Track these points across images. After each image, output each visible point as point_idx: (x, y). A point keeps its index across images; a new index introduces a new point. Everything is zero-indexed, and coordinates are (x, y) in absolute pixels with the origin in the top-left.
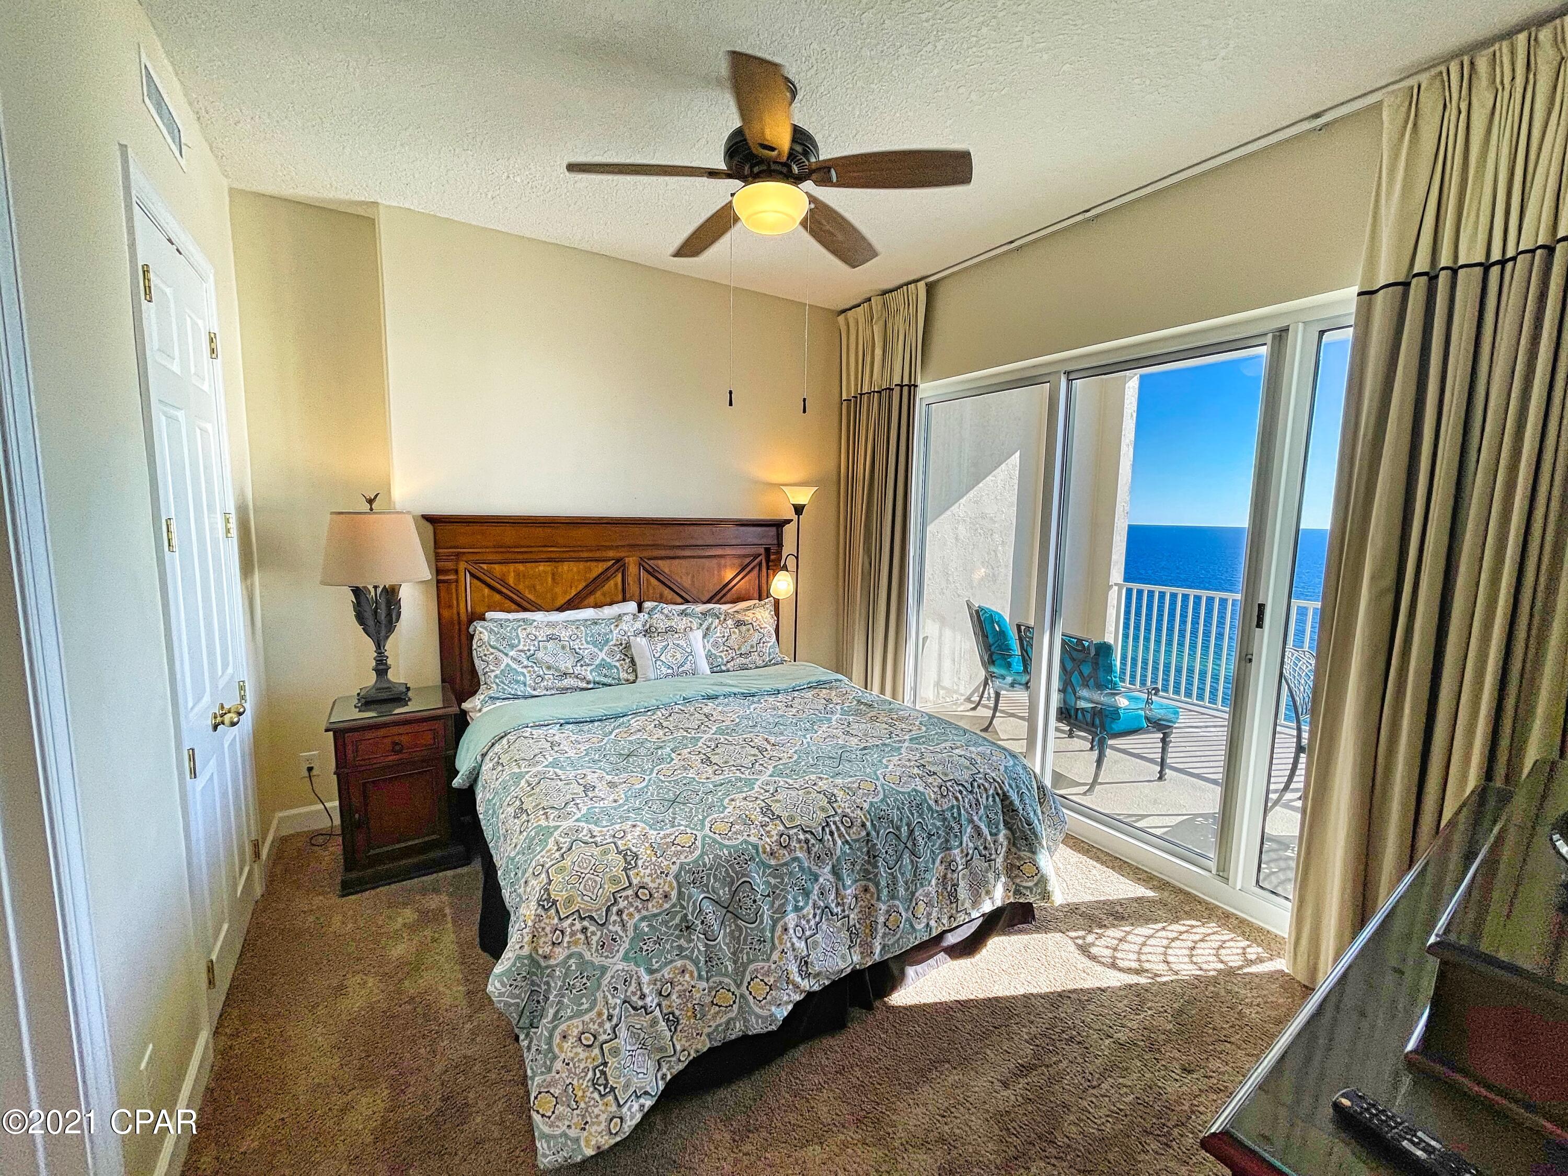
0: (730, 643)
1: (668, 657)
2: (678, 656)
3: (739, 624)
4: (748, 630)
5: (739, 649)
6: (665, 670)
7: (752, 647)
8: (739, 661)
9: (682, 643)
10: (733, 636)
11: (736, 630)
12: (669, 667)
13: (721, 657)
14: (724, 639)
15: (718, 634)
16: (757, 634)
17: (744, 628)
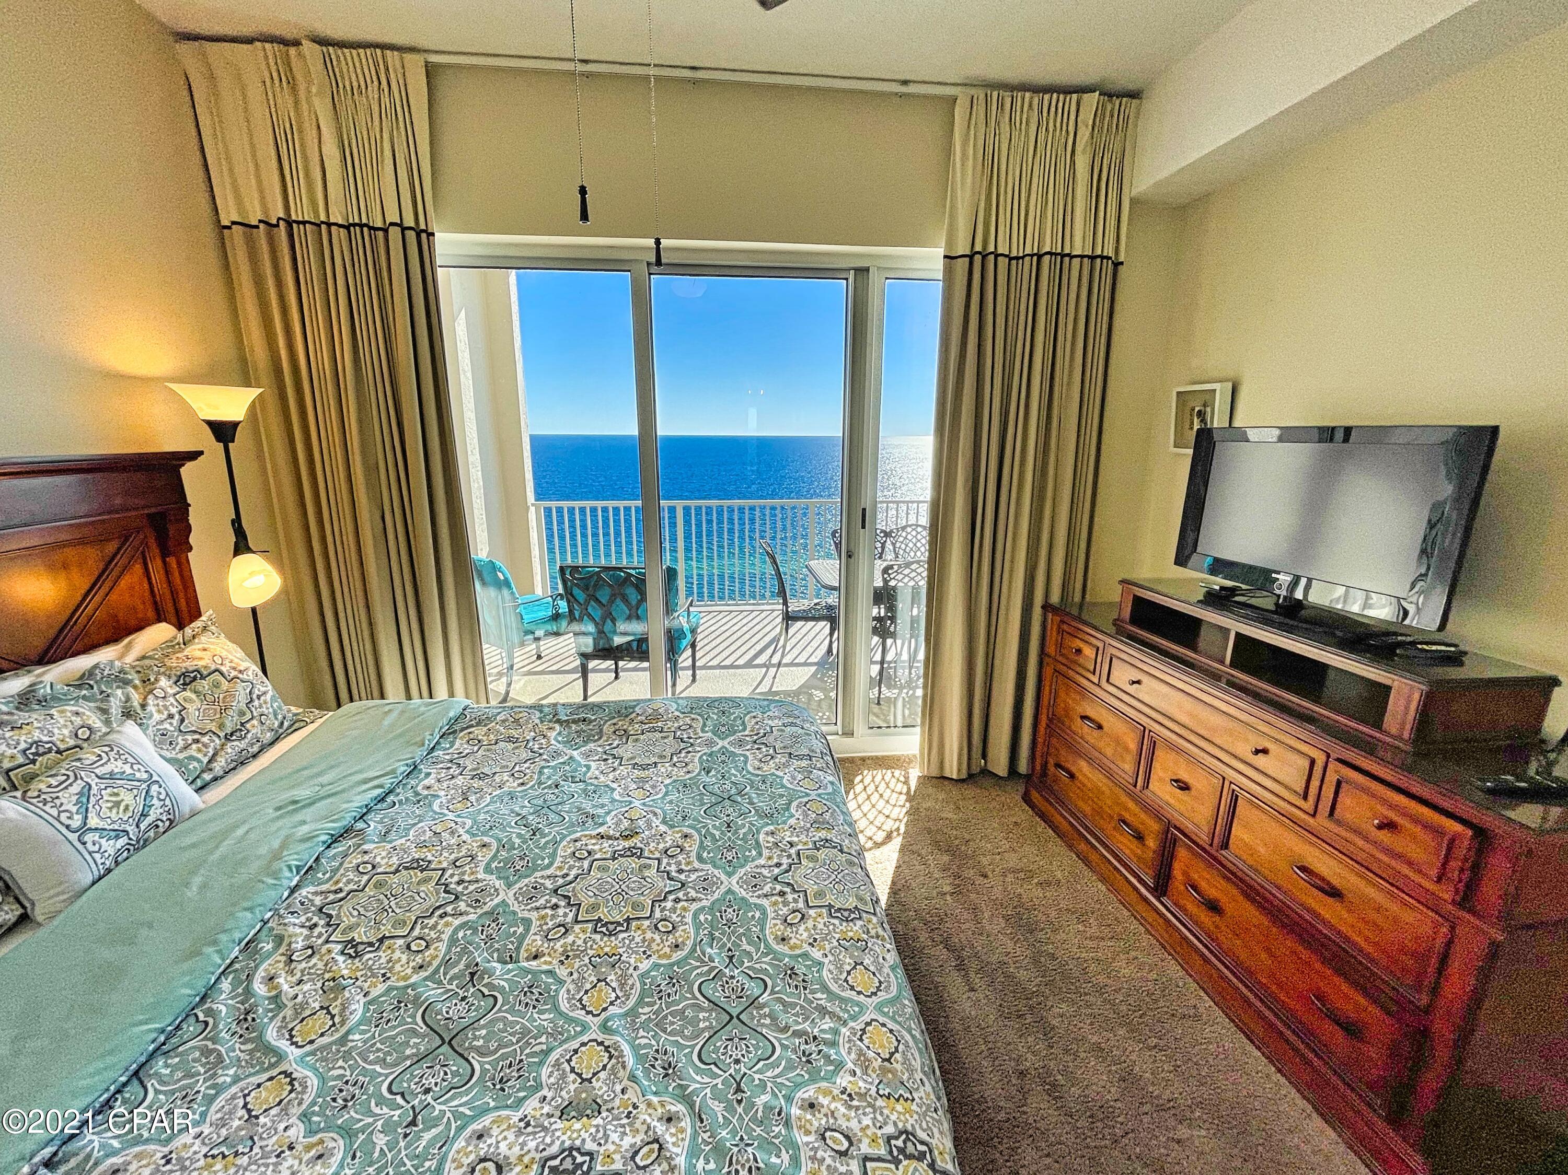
0: (193, 720)
1: (105, 812)
2: (127, 798)
3: (187, 679)
4: (217, 685)
5: (221, 726)
6: (110, 847)
7: (242, 713)
8: (232, 749)
9: (116, 766)
10: (191, 708)
11: (188, 694)
12: (118, 834)
13: (192, 758)
14: (175, 722)
15: (157, 717)
16: (240, 686)
17: (204, 685)
